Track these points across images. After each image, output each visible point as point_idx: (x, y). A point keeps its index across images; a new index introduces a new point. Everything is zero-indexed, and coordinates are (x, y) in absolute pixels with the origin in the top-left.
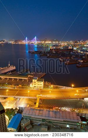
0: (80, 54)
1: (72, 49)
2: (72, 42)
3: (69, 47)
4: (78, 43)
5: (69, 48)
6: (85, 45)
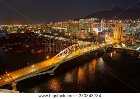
6: (53, 28)
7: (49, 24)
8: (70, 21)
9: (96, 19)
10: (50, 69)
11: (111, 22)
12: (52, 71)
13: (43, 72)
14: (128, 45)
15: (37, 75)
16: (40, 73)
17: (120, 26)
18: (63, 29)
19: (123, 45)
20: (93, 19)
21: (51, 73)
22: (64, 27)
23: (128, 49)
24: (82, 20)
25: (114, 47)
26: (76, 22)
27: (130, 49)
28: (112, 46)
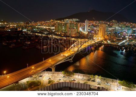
0: (29, 35)
1: (22, 31)
2: (22, 23)
3: (18, 28)
5: (18, 30)
6: (36, 27)
7: (31, 22)
9: (77, 20)
10: (70, 58)
11: (91, 23)
12: (71, 59)
15: (65, 61)
16: (66, 60)
17: (104, 27)
21: (70, 61)
22: (47, 26)
23: (112, 44)
24: (67, 20)
25: (102, 43)
26: (58, 21)
27: (114, 44)
28: (101, 42)
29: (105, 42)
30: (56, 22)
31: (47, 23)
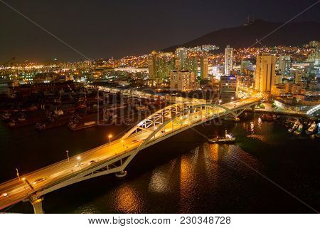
4: (103, 64)
6: (116, 70)
7: (107, 60)
8: (153, 53)
9: (214, 47)
11: (248, 54)
13: (100, 170)
14: (287, 105)
18: (138, 71)
19: (277, 103)
20: (207, 48)
22: (140, 68)
23: (288, 112)
24: (182, 49)
25: (257, 108)
26: (168, 54)
27: (293, 112)
28: (253, 107)
29: (267, 108)
30: (162, 55)
31: (141, 59)
